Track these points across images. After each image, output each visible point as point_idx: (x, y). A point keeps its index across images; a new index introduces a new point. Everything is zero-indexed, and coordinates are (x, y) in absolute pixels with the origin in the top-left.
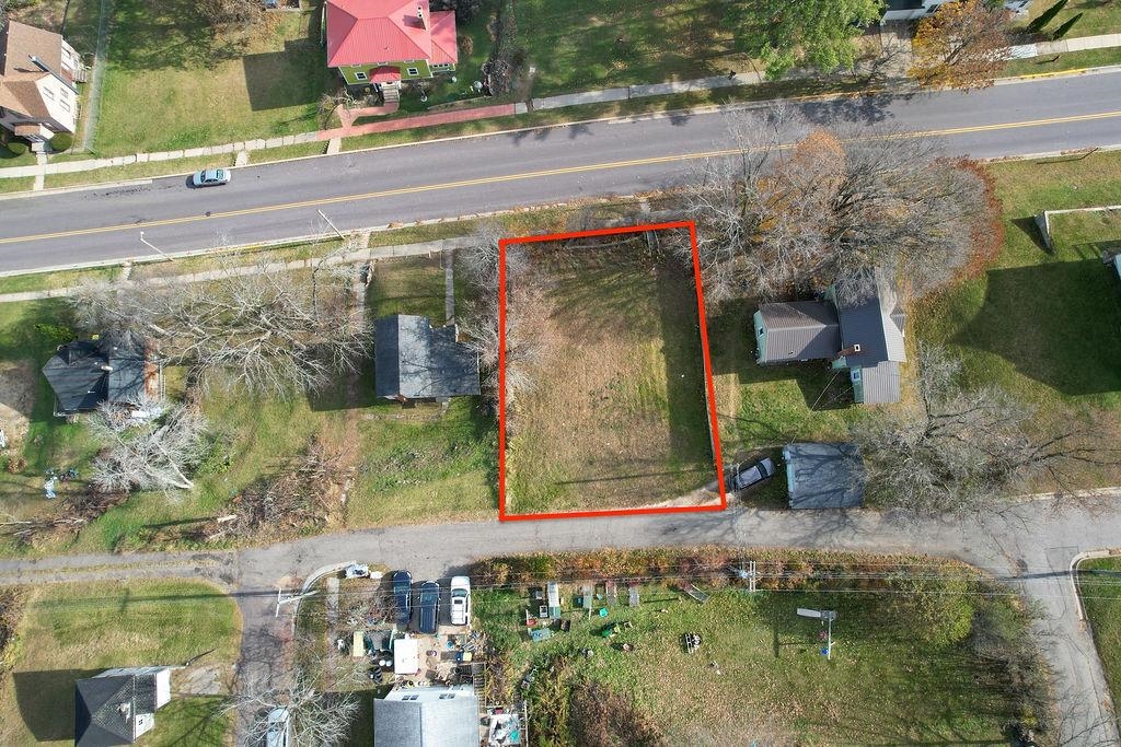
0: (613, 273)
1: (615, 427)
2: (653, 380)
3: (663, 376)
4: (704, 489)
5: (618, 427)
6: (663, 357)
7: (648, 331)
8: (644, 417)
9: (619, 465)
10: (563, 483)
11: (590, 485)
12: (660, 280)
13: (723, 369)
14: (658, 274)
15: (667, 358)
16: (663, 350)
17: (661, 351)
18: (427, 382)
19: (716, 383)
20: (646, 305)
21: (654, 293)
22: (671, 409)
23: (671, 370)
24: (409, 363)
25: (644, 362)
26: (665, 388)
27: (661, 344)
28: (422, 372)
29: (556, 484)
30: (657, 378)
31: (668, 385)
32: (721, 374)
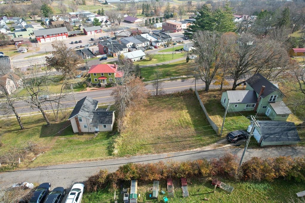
0: (167, 98)
1: (169, 129)
2: (185, 119)
3: (189, 117)
4: (216, 144)
5: (171, 129)
6: (188, 114)
7: (182, 109)
8: (182, 127)
9: (172, 138)
10: (144, 145)
11: (158, 145)
12: (184, 99)
13: (213, 114)
14: (183, 97)
15: (190, 114)
16: (188, 112)
17: (187, 112)
18: (91, 115)
19: (211, 118)
20: (180, 103)
21: (182, 101)
22: (194, 125)
23: (192, 116)
24: (86, 108)
25: (180, 115)
26: (190, 120)
27: (187, 111)
28: (90, 112)
29: (141, 145)
30: (186, 118)
31: (191, 119)
32: (213, 115)
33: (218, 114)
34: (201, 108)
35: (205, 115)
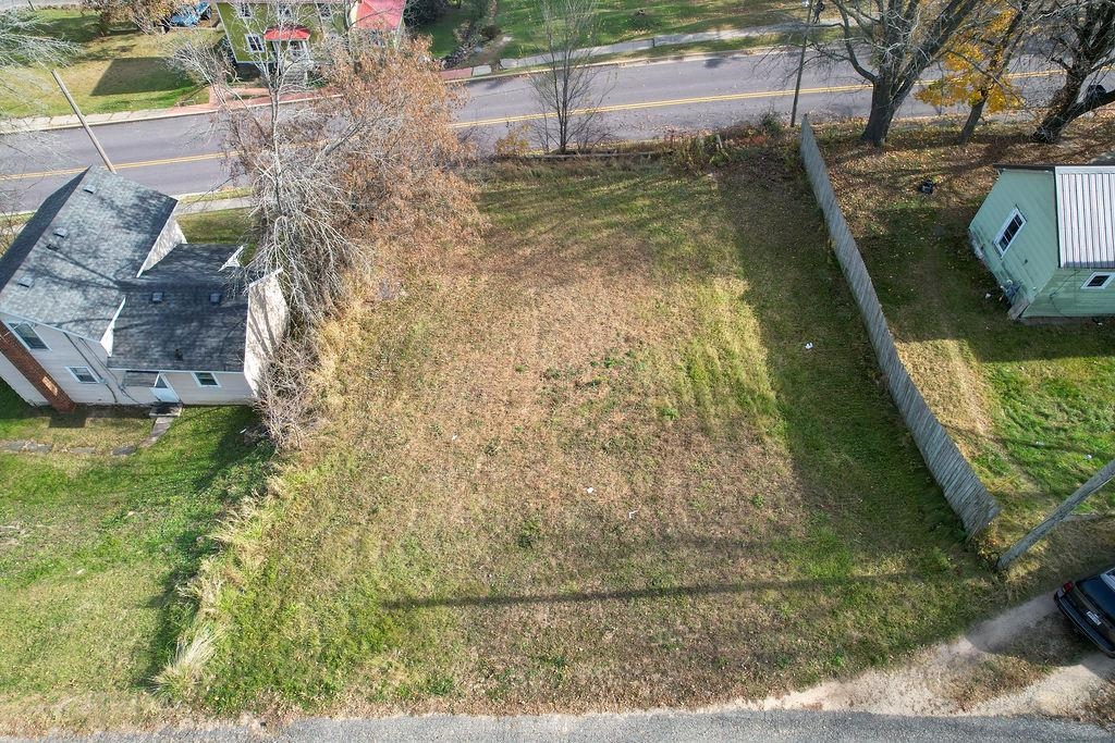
0: (620, 178)
2: (727, 354)
3: (753, 343)
4: (964, 646)
6: (747, 310)
7: (702, 268)
8: (705, 430)
9: (625, 550)
10: (411, 603)
11: (515, 613)
12: (727, 189)
13: (920, 330)
14: (721, 180)
15: (760, 312)
16: (746, 297)
17: (742, 299)
18: (102, 312)
19: (911, 358)
20: (696, 224)
21: (712, 208)
22: (788, 415)
23: (773, 334)
24: (67, 257)
25: (697, 319)
26: (762, 369)
27: (740, 286)
28: (99, 286)
29: (386, 604)
30: (736, 347)
31: (770, 362)
32: (919, 339)
33: (958, 333)
34: (837, 268)
35: (865, 329)
